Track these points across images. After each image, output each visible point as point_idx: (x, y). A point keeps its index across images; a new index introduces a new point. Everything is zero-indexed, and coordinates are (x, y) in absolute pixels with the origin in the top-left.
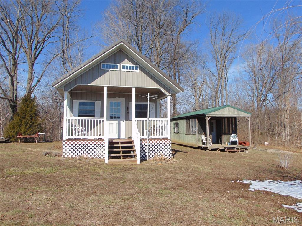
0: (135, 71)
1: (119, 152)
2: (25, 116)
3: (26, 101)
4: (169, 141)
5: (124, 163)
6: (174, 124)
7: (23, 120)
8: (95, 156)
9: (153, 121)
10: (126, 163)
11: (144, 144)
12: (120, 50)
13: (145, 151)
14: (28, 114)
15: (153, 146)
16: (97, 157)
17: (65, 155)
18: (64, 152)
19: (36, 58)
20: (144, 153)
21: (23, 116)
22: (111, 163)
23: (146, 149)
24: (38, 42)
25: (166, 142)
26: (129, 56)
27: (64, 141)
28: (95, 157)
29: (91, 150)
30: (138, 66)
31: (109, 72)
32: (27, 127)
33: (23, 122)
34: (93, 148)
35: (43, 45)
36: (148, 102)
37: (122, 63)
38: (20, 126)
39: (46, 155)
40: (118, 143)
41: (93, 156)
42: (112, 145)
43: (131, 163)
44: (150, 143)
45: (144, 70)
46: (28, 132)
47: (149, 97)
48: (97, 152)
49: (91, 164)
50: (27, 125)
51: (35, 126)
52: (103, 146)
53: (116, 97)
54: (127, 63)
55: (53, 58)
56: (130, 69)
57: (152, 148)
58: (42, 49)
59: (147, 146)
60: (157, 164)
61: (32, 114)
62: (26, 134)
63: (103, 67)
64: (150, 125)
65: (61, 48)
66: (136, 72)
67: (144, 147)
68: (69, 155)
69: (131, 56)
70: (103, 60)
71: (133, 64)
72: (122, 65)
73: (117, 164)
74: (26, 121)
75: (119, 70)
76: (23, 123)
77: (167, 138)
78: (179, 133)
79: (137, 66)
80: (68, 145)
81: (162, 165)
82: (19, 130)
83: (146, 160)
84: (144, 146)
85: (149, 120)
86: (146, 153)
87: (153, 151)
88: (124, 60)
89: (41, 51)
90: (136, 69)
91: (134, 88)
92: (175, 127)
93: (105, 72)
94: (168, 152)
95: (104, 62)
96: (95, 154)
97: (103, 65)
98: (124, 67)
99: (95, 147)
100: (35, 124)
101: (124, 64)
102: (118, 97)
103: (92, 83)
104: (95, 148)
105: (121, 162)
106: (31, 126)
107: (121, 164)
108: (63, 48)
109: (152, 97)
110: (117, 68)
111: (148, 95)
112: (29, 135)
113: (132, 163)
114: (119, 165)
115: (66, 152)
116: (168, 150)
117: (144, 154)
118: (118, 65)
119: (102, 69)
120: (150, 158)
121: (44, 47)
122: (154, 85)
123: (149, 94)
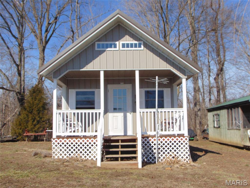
0: (138, 49)
1: (117, 153)
2: (33, 110)
3: (34, 93)
4: (185, 138)
5: (121, 167)
6: (214, 116)
7: (30, 116)
8: (90, 157)
9: (163, 112)
10: (124, 167)
11: (152, 142)
12: (119, 25)
13: (154, 152)
14: (35, 108)
15: (164, 144)
16: (92, 159)
17: (55, 156)
18: (54, 153)
19: (47, 42)
20: (152, 153)
21: (30, 110)
22: (105, 167)
23: (155, 149)
24: (49, 24)
25: (182, 139)
26: (130, 31)
27: (54, 139)
28: (90, 159)
29: (86, 150)
30: (142, 42)
31: (105, 53)
32: (34, 123)
33: (30, 117)
34: (88, 148)
35: (55, 27)
36: (155, 88)
37: (121, 40)
38: (27, 122)
39: (34, 156)
40: (117, 141)
41: (88, 157)
42: (109, 144)
43: (129, 167)
44: (160, 141)
45: (149, 46)
46: (36, 129)
47: (157, 82)
48: (92, 152)
49: (79, 167)
50: (34, 121)
51: (44, 121)
52: (96, 144)
53: (121, 83)
54: (128, 40)
55: (65, 41)
56: (132, 46)
57: (162, 148)
58: (54, 31)
59: (156, 145)
60: (165, 169)
61: (39, 107)
62: (34, 131)
63: (99, 47)
64: (160, 117)
65: (70, 28)
66: (140, 50)
67: (153, 147)
68: (60, 156)
69: (132, 30)
70: (98, 39)
71: (136, 40)
72: (121, 42)
73: (112, 167)
74: (34, 116)
75: (117, 49)
76: (30, 119)
77: (183, 134)
78: (219, 127)
79: (140, 42)
80: (59, 144)
81: (172, 170)
82: (26, 126)
83: (155, 162)
84: (152, 144)
85: (158, 111)
86: (155, 155)
87: (165, 152)
88: (124, 36)
89: (53, 33)
90: (140, 47)
91: (138, 71)
92: (215, 120)
93: (100, 53)
94: (184, 153)
95: (99, 40)
96: (90, 154)
97: (98, 44)
98: (123, 46)
99: (90, 145)
100: (43, 119)
101: (124, 41)
102: (123, 83)
103: (86, 68)
104: (90, 148)
105: (118, 165)
106: (38, 122)
107: (116, 167)
108: (71, 28)
109: (161, 81)
110: (115, 47)
111: (155, 79)
112: (37, 132)
113: (131, 167)
114: (115, 168)
115: (56, 153)
116: (184, 150)
117: (153, 155)
118: (116, 44)
119: (96, 49)
120: (161, 161)
121: (56, 29)
122: (164, 66)
123: (157, 77)
